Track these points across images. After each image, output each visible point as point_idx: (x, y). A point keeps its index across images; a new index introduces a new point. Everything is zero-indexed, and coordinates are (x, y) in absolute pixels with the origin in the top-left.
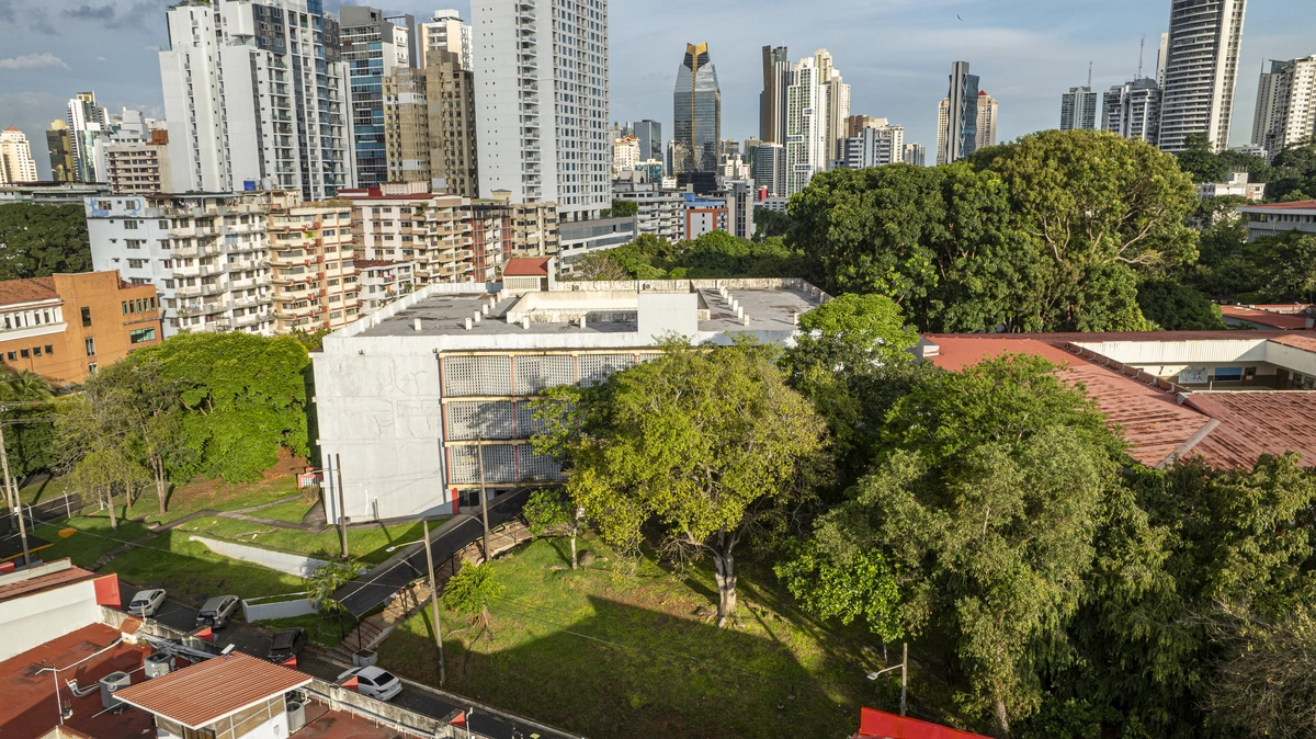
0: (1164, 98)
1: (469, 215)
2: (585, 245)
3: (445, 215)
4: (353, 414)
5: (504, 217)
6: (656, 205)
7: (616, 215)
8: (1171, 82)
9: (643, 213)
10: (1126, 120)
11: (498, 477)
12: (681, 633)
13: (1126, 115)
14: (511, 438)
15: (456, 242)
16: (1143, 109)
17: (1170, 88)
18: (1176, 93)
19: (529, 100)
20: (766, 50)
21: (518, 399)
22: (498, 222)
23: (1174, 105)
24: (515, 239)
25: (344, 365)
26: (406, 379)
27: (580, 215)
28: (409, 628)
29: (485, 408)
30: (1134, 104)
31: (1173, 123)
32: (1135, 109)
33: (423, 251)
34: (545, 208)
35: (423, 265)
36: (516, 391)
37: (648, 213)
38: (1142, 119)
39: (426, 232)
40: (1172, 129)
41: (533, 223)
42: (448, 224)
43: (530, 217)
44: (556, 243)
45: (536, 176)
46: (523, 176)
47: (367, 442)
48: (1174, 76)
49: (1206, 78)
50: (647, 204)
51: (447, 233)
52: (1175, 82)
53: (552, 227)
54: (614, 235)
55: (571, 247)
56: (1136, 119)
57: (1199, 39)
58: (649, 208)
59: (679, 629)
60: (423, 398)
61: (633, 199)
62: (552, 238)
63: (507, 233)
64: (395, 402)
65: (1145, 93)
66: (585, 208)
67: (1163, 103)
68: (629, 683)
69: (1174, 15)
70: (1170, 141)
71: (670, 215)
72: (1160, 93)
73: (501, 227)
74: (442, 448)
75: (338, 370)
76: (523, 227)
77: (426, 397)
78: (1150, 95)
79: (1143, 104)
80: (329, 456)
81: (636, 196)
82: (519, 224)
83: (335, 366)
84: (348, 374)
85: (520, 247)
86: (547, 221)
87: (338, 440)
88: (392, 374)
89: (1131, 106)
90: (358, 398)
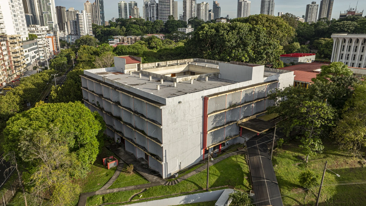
0: (159, 5)
2: (27, 51)
4: (175, 129)
5: (6, 41)
7: (31, 40)
10: (150, 11)
13: (150, 9)
14: (224, 125)
16: (154, 8)
17: (160, 3)
18: (162, 4)
23: (162, 7)
24: (10, 49)
25: (173, 109)
26: (193, 110)
30: (152, 7)
31: (162, 12)
32: (152, 8)
34: (18, 37)
36: (226, 108)
38: (154, 11)
40: (162, 14)
41: (16, 43)
43: (15, 41)
44: (22, 51)
47: (179, 140)
53: (21, 44)
54: (34, 47)
55: (25, 52)
56: (153, 11)
58: (40, 36)
62: (22, 49)
63: (8, 47)
64: (189, 120)
65: (154, 4)
67: (159, 7)
70: (162, 17)
72: (157, 4)
73: (6, 45)
74: (202, 135)
75: (171, 112)
76: (13, 45)
77: (198, 116)
78: (155, 4)
79: (154, 7)
80: (166, 150)
81: (35, 32)
82: (11, 43)
83: (170, 111)
84: (174, 113)
85: (13, 53)
86: (20, 42)
87: (169, 142)
88: (189, 109)
89: (151, 7)
90: (177, 122)
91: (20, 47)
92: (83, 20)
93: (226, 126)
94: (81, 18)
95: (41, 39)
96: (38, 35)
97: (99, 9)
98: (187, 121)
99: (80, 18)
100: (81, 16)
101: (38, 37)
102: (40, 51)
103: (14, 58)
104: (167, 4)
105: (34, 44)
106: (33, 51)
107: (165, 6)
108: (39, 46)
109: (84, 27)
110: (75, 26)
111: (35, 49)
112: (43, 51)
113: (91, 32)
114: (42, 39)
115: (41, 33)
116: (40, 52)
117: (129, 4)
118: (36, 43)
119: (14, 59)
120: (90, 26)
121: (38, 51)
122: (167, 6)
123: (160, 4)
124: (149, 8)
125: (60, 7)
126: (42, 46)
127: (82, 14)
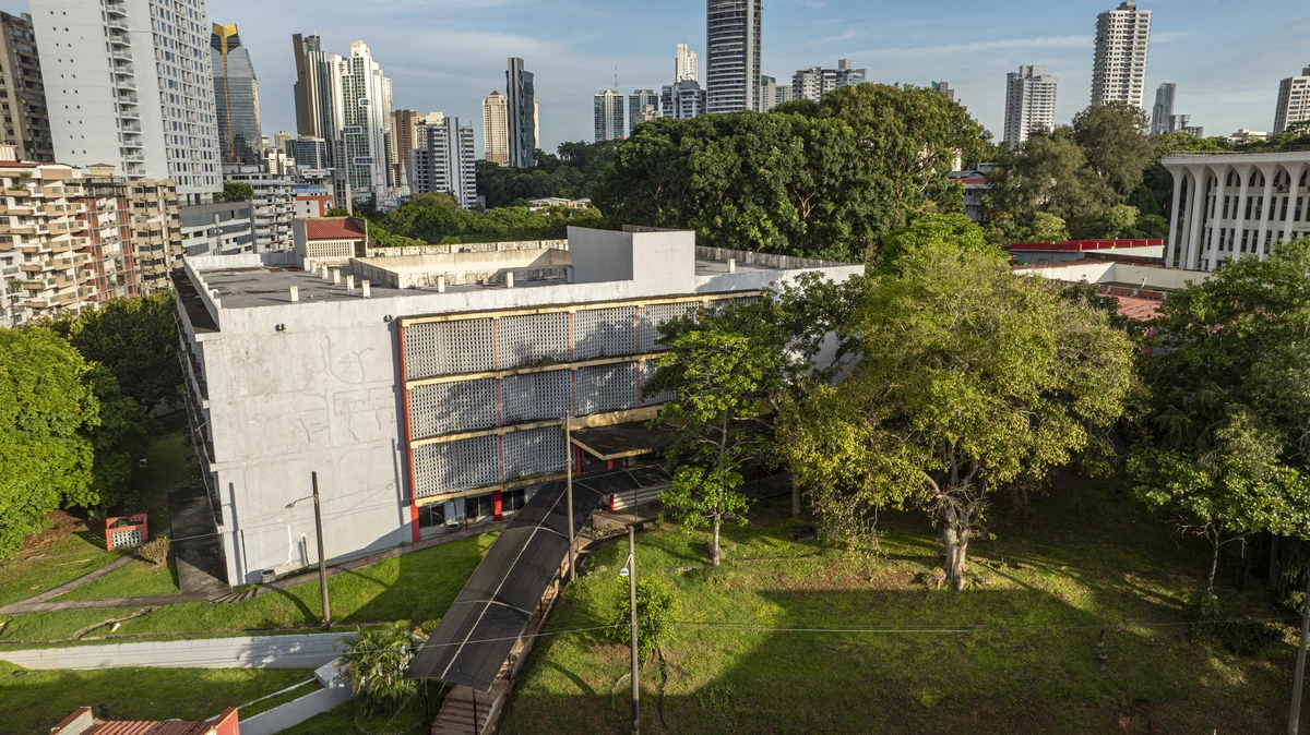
0: (707, 97)
1: (81, 192)
2: (205, 233)
3: (55, 190)
4: (269, 419)
5: (119, 197)
6: (272, 188)
7: (229, 200)
8: (712, 83)
9: (260, 198)
10: (678, 116)
11: (476, 478)
12: (913, 608)
13: (678, 112)
14: (493, 427)
15: (71, 225)
16: (691, 107)
17: (712, 89)
18: (717, 94)
19: (120, 55)
20: (297, 38)
21: (504, 373)
22: (113, 202)
23: (717, 104)
24: (133, 224)
25: (252, 348)
26: (346, 362)
27: (192, 198)
28: (544, 689)
29: (458, 390)
30: (684, 102)
32: (685, 107)
33: (25, 237)
34: (165, 186)
35: (28, 255)
36: (500, 365)
37: (264, 197)
39: (32, 211)
41: (155, 204)
42: (58, 203)
43: (151, 197)
44: (178, 230)
45: (137, 150)
46: (121, 149)
47: (289, 457)
48: (714, 78)
49: (739, 82)
50: (263, 187)
51: (58, 214)
52: (716, 83)
53: (173, 210)
54: (233, 222)
55: (191, 235)
57: (731, 47)
58: (264, 192)
59: (907, 604)
60: (369, 386)
61: (245, 182)
62: (175, 224)
63: (124, 216)
64: (330, 395)
65: (692, 93)
66: (198, 190)
67: (707, 102)
68: (909, 680)
69: (710, 24)
71: (284, 201)
72: (703, 93)
73: (116, 208)
74: (398, 453)
75: (244, 357)
76: (143, 210)
77: (375, 385)
78: (696, 94)
79: (691, 102)
80: (231, 485)
81: (248, 178)
82: (136, 205)
83: (238, 351)
84: (259, 361)
85: (140, 234)
86: (168, 203)
87: (245, 461)
88: (326, 355)
89: (681, 105)
90: (274, 396)
91: (169, 218)
92: (447, 149)
93: (499, 432)
94: (441, 141)
95: (265, 202)
96: (256, 187)
97: (518, 114)
98: (324, 397)
99: (438, 141)
100: (441, 135)
101: (256, 192)
102: (261, 237)
103: (142, 249)
104: (736, 92)
105: (236, 214)
106: (231, 236)
107: (727, 98)
108: (258, 222)
109: (448, 170)
110: (424, 167)
111: (236, 231)
112: (270, 240)
113: (473, 188)
114: (270, 201)
115: (266, 182)
116: (258, 241)
117: (631, 98)
118: (246, 213)
119: (142, 253)
120: (468, 167)
121: (251, 238)
122: (736, 98)
123: (713, 94)
124: (675, 106)
125: (407, 112)
126: (268, 220)
127: (445, 130)
